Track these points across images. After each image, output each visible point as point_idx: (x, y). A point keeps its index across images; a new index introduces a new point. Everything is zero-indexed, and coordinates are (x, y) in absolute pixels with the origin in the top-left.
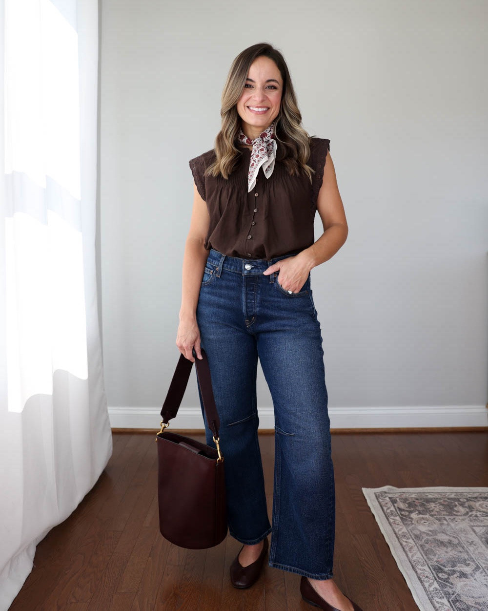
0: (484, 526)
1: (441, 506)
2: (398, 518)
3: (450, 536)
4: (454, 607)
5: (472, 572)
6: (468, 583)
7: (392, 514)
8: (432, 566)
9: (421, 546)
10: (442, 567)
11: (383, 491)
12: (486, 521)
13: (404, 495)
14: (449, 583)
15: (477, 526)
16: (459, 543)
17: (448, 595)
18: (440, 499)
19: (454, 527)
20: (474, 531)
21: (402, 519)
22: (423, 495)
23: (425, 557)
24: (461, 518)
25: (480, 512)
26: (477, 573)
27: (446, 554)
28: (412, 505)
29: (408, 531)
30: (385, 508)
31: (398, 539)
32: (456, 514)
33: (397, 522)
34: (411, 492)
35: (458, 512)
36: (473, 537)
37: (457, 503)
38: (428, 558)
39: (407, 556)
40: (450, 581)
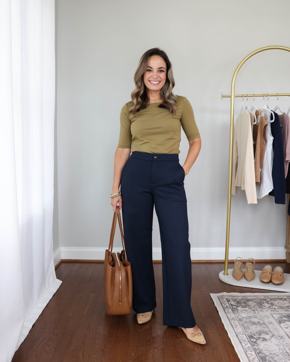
0: (279, 314)
1: (255, 303)
2: (230, 310)
3: (259, 319)
4: (258, 356)
5: (270, 338)
6: (267, 344)
7: (227, 307)
8: (247, 335)
9: (242, 324)
10: (253, 335)
11: (222, 295)
12: (280, 311)
13: (235, 297)
14: (256, 344)
15: (275, 314)
16: (264, 323)
17: (255, 350)
18: (255, 299)
19: (261, 315)
20: (273, 317)
21: (232, 310)
22: (245, 297)
23: (244, 330)
24: (266, 310)
25: (277, 306)
26: (273, 338)
27: (255, 328)
28: (239, 303)
29: (235, 317)
30: (223, 304)
31: (229, 321)
32: (263, 307)
33: (229, 312)
34: (239, 295)
35: (265, 306)
36: (271, 319)
37: (264, 302)
38: (246, 331)
39: (234, 330)
40: (257, 343)
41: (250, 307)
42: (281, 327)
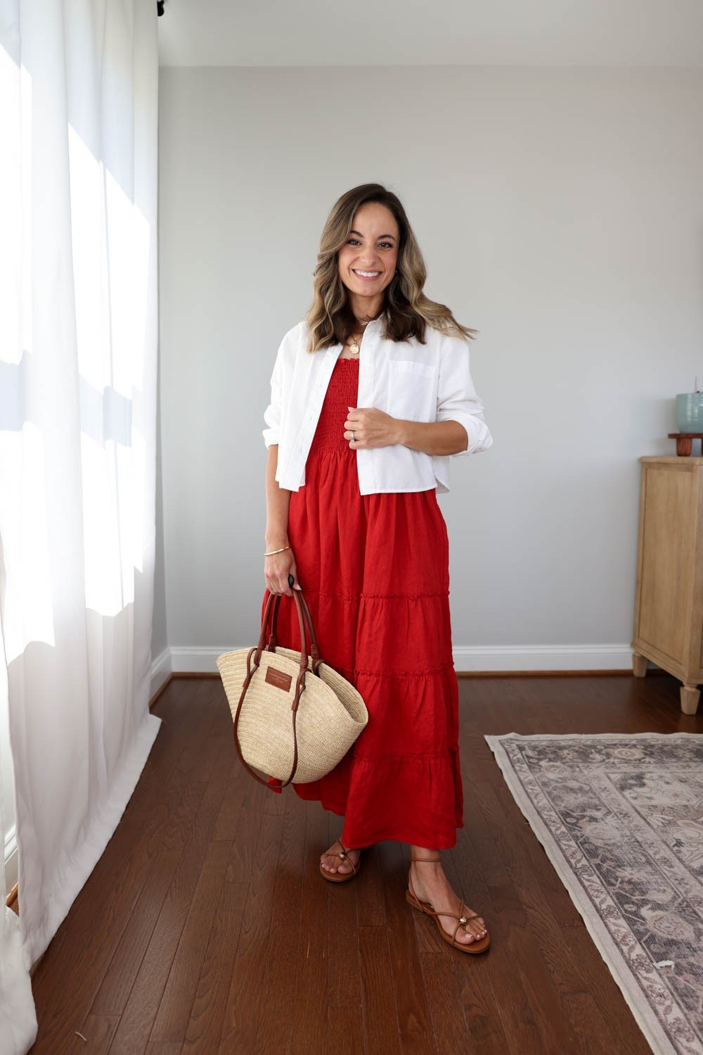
0: (620, 773)
1: (575, 753)
2: (525, 766)
3: (580, 782)
4: (581, 848)
5: (602, 817)
6: (598, 826)
7: (519, 762)
8: (559, 811)
9: (548, 793)
10: (570, 812)
11: (509, 738)
12: (622, 768)
13: (533, 742)
14: (577, 826)
15: (613, 773)
16: (591, 789)
17: (576, 838)
18: (575, 746)
19: (586, 774)
20: (609, 778)
21: (529, 766)
22: (555, 742)
23: (552, 803)
24: (596, 765)
25: (618, 759)
26: (609, 818)
27: (575, 800)
28: (542, 753)
29: (534, 778)
30: (511, 755)
31: (522, 786)
32: (591, 761)
33: (523, 770)
34: (541, 739)
35: (594, 759)
36: (606, 783)
37: (593, 750)
38: (555, 804)
39: (532, 802)
40: (579, 825)
41: (564, 761)
42: (624, 796)
